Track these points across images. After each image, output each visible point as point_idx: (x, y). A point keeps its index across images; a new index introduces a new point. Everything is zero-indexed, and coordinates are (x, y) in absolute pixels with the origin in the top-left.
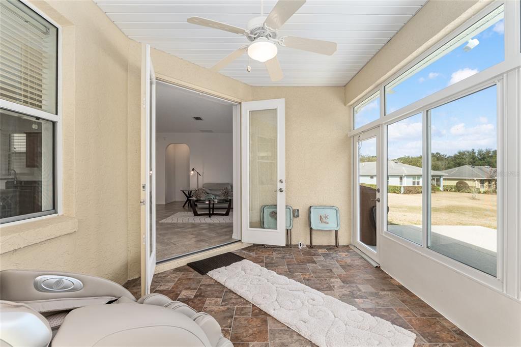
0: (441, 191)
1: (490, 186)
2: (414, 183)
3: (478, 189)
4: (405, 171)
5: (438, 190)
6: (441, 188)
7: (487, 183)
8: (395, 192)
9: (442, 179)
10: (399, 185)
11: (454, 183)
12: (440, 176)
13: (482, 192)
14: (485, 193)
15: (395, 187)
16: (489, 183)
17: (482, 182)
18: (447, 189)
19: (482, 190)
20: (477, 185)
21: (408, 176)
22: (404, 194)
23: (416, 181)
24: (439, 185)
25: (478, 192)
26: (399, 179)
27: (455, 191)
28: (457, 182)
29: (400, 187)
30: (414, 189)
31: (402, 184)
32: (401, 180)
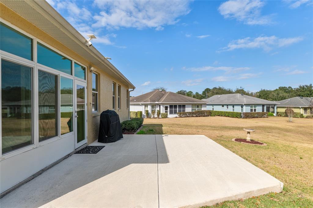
0: (274, 116)
1: (311, 112)
2: (252, 110)
3: (302, 115)
4: (245, 102)
5: (272, 115)
6: (275, 114)
7: (309, 111)
8: (237, 117)
9: (275, 107)
11: (284, 110)
12: (275, 105)
13: (305, 117)
14: (307, 117)
15: (238, 113)
16: (311, 110)
17: (305, 109)
19: (305, 115)
20: (302, 111)
21: (247, 105)
22: (244, 118)
23: (253, 108)
24: (274, 112)
25: (302, 116)
26: (240, 107)
27: (285, 116)
28: (286, 109)
29: (241, 113)
30: (251, 114)
31: (242, 111)
32: (242, 107)
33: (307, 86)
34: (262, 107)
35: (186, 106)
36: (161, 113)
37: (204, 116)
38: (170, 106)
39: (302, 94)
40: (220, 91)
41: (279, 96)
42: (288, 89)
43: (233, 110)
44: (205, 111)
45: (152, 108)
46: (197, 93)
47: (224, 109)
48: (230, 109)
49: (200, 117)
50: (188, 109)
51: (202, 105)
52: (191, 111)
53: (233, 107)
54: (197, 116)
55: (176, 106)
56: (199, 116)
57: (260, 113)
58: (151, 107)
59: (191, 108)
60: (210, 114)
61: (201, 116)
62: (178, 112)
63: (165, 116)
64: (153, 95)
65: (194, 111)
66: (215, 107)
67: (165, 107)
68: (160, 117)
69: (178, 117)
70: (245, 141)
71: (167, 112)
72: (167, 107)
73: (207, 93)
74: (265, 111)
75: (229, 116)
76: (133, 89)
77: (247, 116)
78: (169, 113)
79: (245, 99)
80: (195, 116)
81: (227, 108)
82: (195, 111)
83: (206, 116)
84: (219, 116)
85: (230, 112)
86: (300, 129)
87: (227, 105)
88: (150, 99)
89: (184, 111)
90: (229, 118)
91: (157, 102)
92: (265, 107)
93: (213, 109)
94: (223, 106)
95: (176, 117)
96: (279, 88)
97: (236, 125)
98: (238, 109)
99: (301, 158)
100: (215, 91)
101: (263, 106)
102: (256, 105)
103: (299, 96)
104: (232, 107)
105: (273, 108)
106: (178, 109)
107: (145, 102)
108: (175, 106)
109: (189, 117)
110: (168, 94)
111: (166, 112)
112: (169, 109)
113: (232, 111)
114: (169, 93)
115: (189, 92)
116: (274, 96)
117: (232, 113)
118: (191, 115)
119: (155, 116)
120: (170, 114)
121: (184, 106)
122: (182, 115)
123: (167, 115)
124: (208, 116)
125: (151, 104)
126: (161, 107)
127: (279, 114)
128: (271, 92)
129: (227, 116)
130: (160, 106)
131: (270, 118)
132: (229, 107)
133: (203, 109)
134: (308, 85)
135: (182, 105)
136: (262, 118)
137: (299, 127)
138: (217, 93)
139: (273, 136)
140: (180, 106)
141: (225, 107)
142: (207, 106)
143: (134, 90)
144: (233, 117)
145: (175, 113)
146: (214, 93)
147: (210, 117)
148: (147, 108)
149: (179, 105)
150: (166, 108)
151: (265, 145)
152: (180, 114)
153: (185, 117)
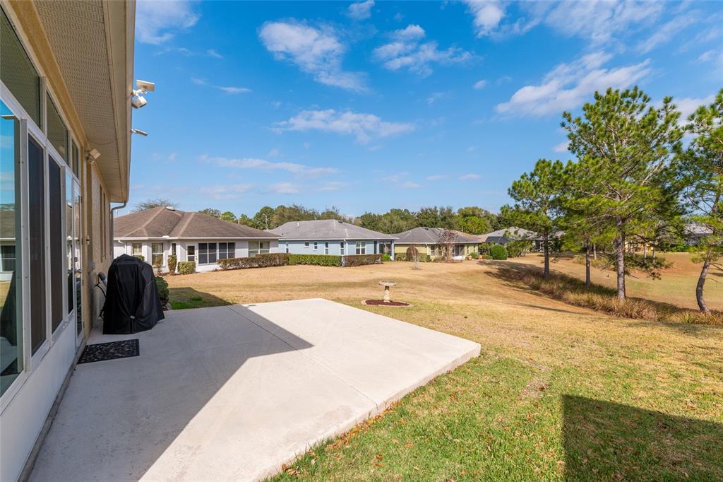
0: (391, 260)
1: (440, 253)
2: (358, 251)
3: (429, 257)
4: (347, 236)
5: (388, 259)
6: (392, 258)
7: (437, 250)
8: (335, 265)
9: (393, 245)
10: (340, 255)
11: (404, 250)
12: (392, 241)
13: (433, 260)
14: (435, 261)
15: (335, 257)
16: (440, 249)
17: (433, 247)
18: (398, 258)
19: (433, 257)
20: (428, 251)
21: (351, 242)
22: (345, 266)
23: (361, 248)
24: (390, 253)
25: (429, 260)
26: (340, 245)
27: (406, 260)
28: (407, 248)
29: (341, 257)
30: (357, 259)
31: (342, 253)
32: (342, 247)
33: (430, 210)
34: (373, 245)
35: (236, 245)
36: (178, 261)
37: (274, 266)
38: (199, 244)
39: (425, 222)
40: (296, 214)
41: (393, 225)
42: (403, 214)
43: (327, 252)
44: (276, 254)
45: (153, 251)
46: (244, 217)
47: (310, 250)
48: (321, 250)
49: (268, 268)
50: (242, 252)
51: (269, 243)
52: (247, 257)
53: (327, 246)
54: (260, 266)
55: (215, 244)
56: (266, 267)
57: (370, 255)
58: (151, 249)
59: (247, 249)
60: (285, 260)
61: (270, 266)
62: (218, 258)
63: (191, 270)
64: (152, 218)
65: (253, 256)
66: (290, 246)
67: (189, 247)
68: (176, 271)
69: (221, 270)
70: (381, 302)
71: (193, 260)
72: (194, 247)
73: (268, 217)
74: (378, 252)
75: (319, 264)
76: (123, 204)
77: (352, 262)
78: (197, 261)
79: (346, 230)
80: (257, 266)
81: (316, 247)
82: (257, 255)
83: (280, 265)
84: (300, 263)
85: (320, 256)
86: (434, 280)
87: (316, 243)
88: (147, 228)
89: (232, 255)
90: (319, 267)
91: (167, 237)
92: (378, 245)
93: (287, 250)
94: (307, 244)
95: (216, 270)
96: (391, 210)
97: (341, 280)
98: (334, 250)
99: (466, 317)
100: (286, 214)
101: (375, 242)
102: (364, 242)
103: (421, 225)
104: (324, 245)
105: (389, 246)
106: (218, 250)
107: (132, 235)
108: (213, 246)
109: (244, 268)
110: (191, 217)
111: (191, 259)
112: (197, 252)
113: (325, 254)
114: (193, 214)
115: (225, 213)
116: (385, 224)
117: (325, 257)
118: (250, 263)
119: (162, 269)
120: (200, 263)
121: (232, 245)
122: (228, 265)
123: (194, 265)
124: (283, 265)
125: (149, 240)
126: (178, 247)
127: (397, 256)
128: (380, 217)
129: (315, 264)
130: (174, 246)
131: (387, 264)
132: (318, 245)
133: (272, 250)
134: (433, 208)
135: (208, 242)
136: (375, 265)
137: (430, 276)
138: (290, 219)
139: (407, 293)
140: (223, 245)
141: (312, 246)
142: (279, 245)
143: (124, 206)
144: (327, 265)
145: (213, 260)
146: (283, 217)
147: (286, 267)
148: (141, 251)
149: (220, 244)
150: (191, 251)
151: (411, 306)
152: (225, 262)
153: (236, 269)
